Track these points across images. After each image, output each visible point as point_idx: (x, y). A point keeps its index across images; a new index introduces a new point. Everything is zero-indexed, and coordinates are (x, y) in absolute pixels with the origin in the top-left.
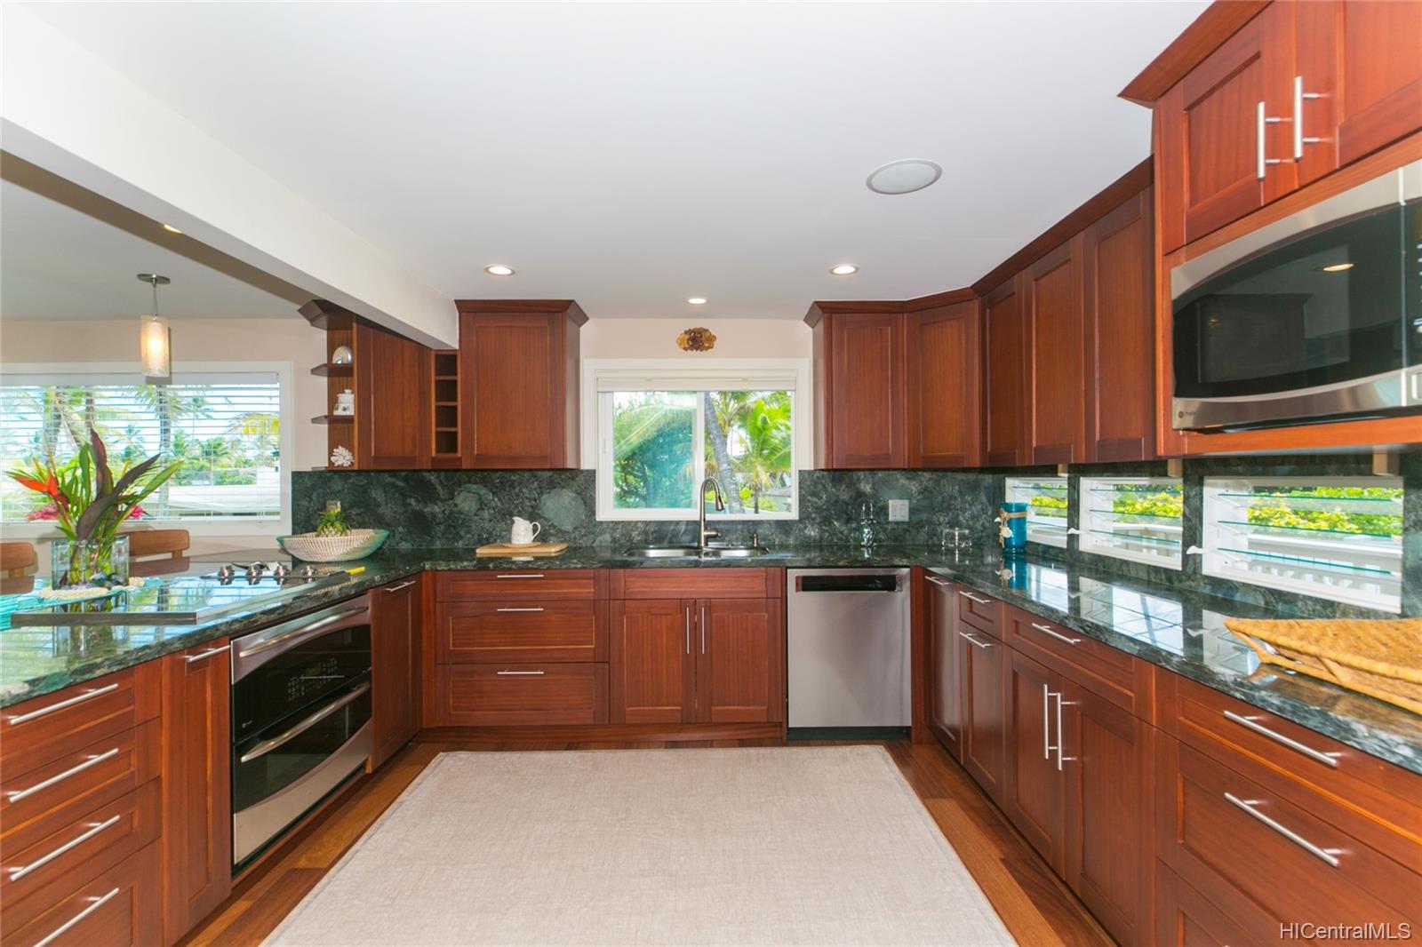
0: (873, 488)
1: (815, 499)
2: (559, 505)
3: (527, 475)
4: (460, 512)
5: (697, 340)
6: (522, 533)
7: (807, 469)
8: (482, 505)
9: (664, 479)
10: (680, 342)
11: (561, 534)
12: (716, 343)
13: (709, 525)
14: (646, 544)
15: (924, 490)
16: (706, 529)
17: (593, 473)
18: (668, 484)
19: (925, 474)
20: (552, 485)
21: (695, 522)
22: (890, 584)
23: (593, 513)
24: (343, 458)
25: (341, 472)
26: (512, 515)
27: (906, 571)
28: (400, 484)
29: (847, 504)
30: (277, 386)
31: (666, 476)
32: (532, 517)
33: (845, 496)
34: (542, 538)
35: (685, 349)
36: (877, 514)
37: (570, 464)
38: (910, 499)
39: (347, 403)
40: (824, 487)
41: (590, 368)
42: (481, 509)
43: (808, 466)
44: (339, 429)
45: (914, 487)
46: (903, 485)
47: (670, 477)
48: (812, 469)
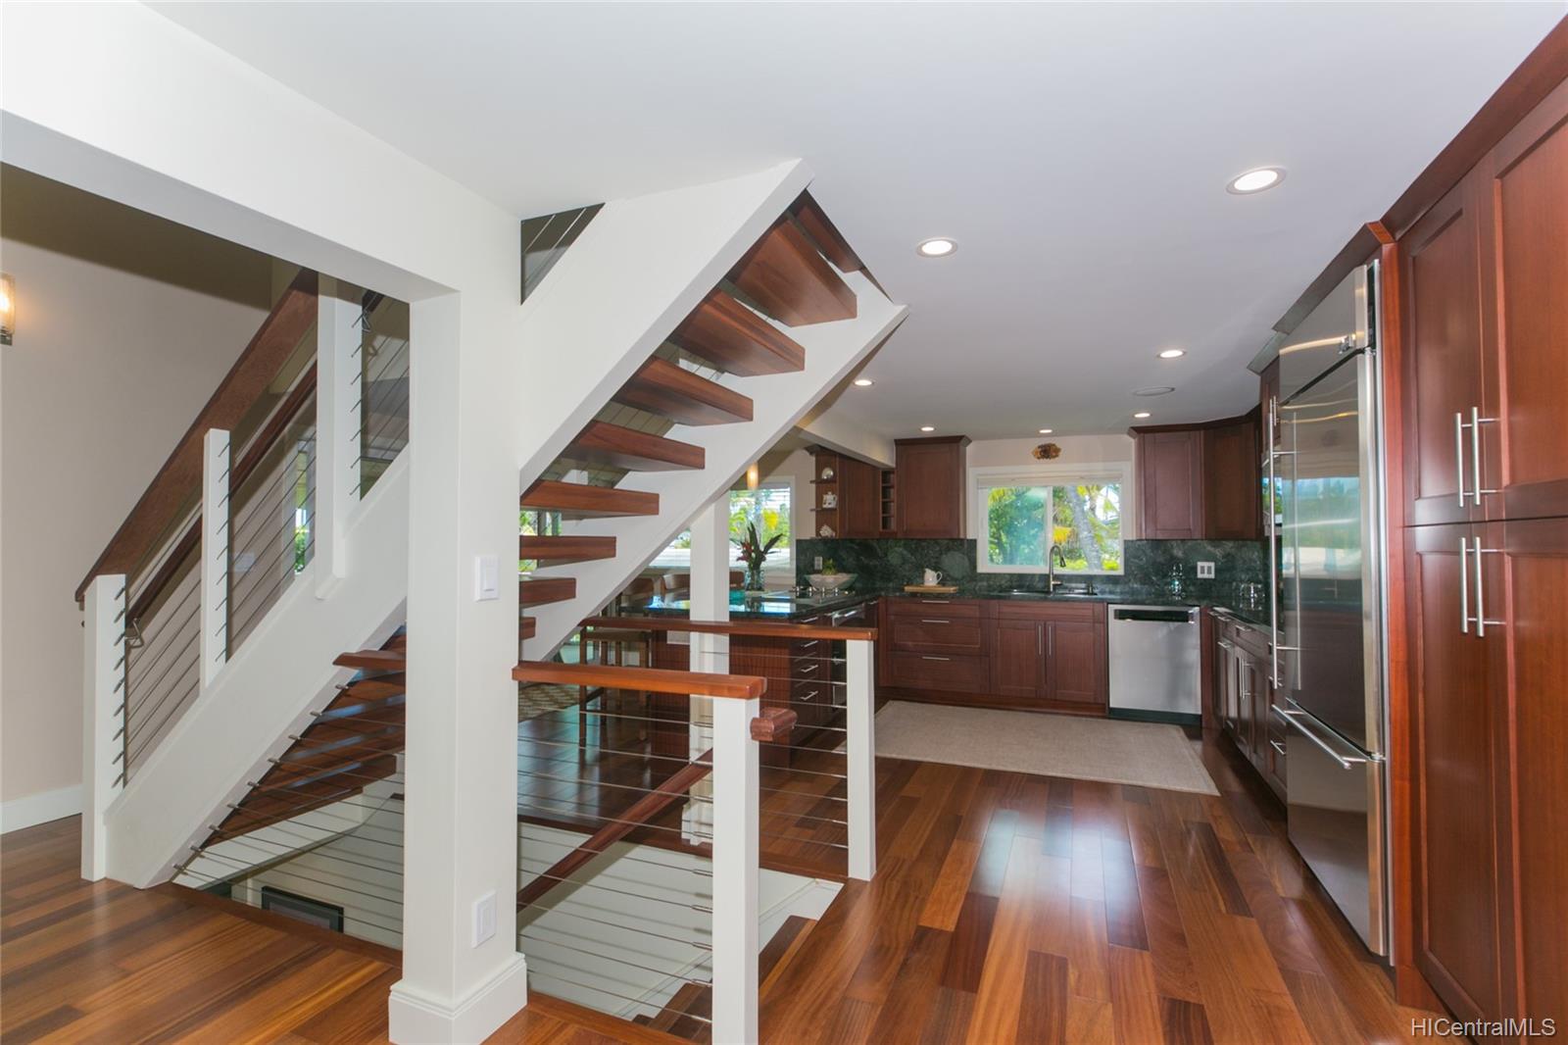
0: (1184, 553)
1: (1137, 561)
2: (954, 561)
3: (932, 542)
4: (891, 565)
5: (1047, 452)
6: (931, 579)
7: (1130, 539)
8: (905, 561)
9: (1022, 546)
10: (1035, 453)
11: (955, 581)
12: (1061, 453)
13: (1056, 577)
14: (1012, 588)
15: (1227, 556)
16: (1054, 580)
17: (974, 542)
18: (1026, 551)
19: (1228, 543)
20: (948, 549)
21: (1046, 575)
22: (1184, 617)
23: (975, 567)
24: (826, 531)
25: (825, 541)
26: (923, 567)
27: (1197, 609)
28: (856, 547)
29: (1163, 565)
30: (788, 489)
31: (1024, 543)
32: (935, 569)
33: (1161, 559)
34: (942, 582)
35: (1039, 458)
36: (1185, 572)
37: (962, 537)
38: (1215, 562)
39: (830, 500)
40: (1144, 552)
41: (972, 473)
42: (903, 564)
43: (1132, 536)
44: (823, 516)
45: (1218, 552)
46: (1209, 551)
47: (1029, 544)
48: (1135, 538)
